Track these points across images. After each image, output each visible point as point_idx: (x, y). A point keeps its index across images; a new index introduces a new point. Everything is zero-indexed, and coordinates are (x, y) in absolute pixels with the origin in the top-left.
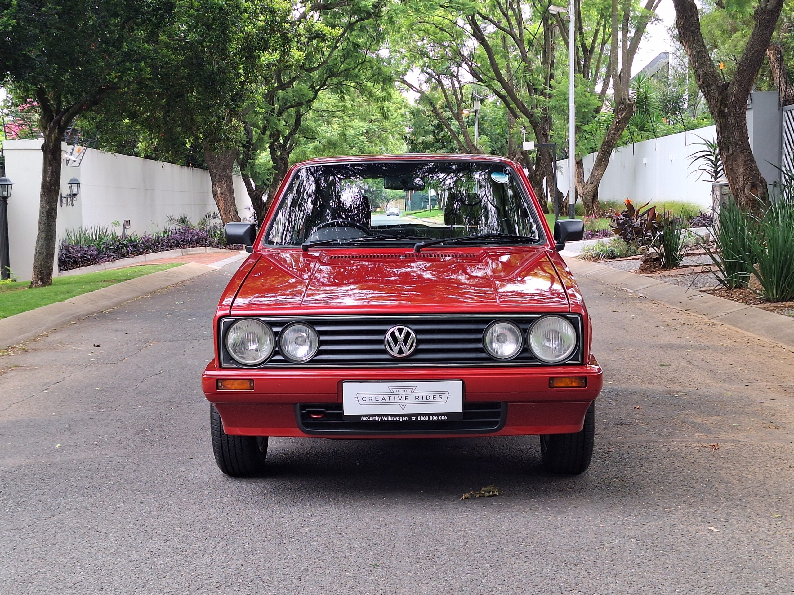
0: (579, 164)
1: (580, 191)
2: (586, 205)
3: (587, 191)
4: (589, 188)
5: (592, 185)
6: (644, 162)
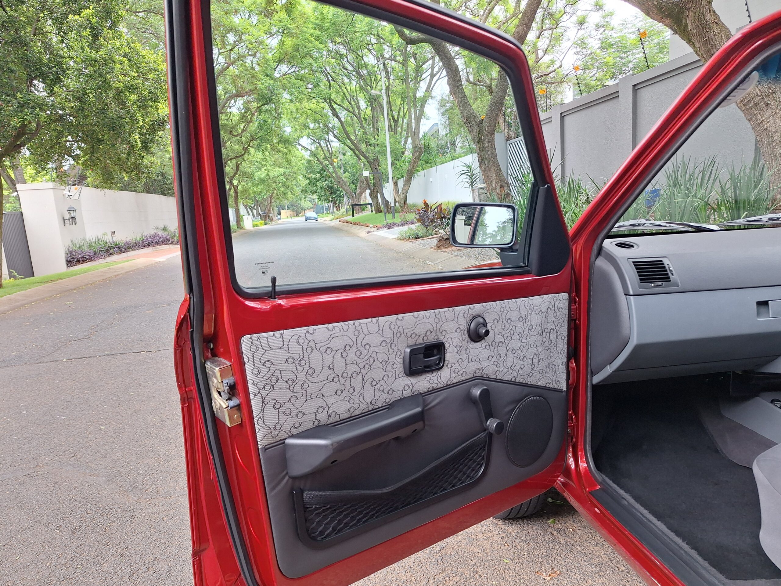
0: (396, 183)
1: (397, 199)
2: (401, 207)
3: (401, 199)
4: (402, 196)
5: (403, 195)
6: (431, 180)
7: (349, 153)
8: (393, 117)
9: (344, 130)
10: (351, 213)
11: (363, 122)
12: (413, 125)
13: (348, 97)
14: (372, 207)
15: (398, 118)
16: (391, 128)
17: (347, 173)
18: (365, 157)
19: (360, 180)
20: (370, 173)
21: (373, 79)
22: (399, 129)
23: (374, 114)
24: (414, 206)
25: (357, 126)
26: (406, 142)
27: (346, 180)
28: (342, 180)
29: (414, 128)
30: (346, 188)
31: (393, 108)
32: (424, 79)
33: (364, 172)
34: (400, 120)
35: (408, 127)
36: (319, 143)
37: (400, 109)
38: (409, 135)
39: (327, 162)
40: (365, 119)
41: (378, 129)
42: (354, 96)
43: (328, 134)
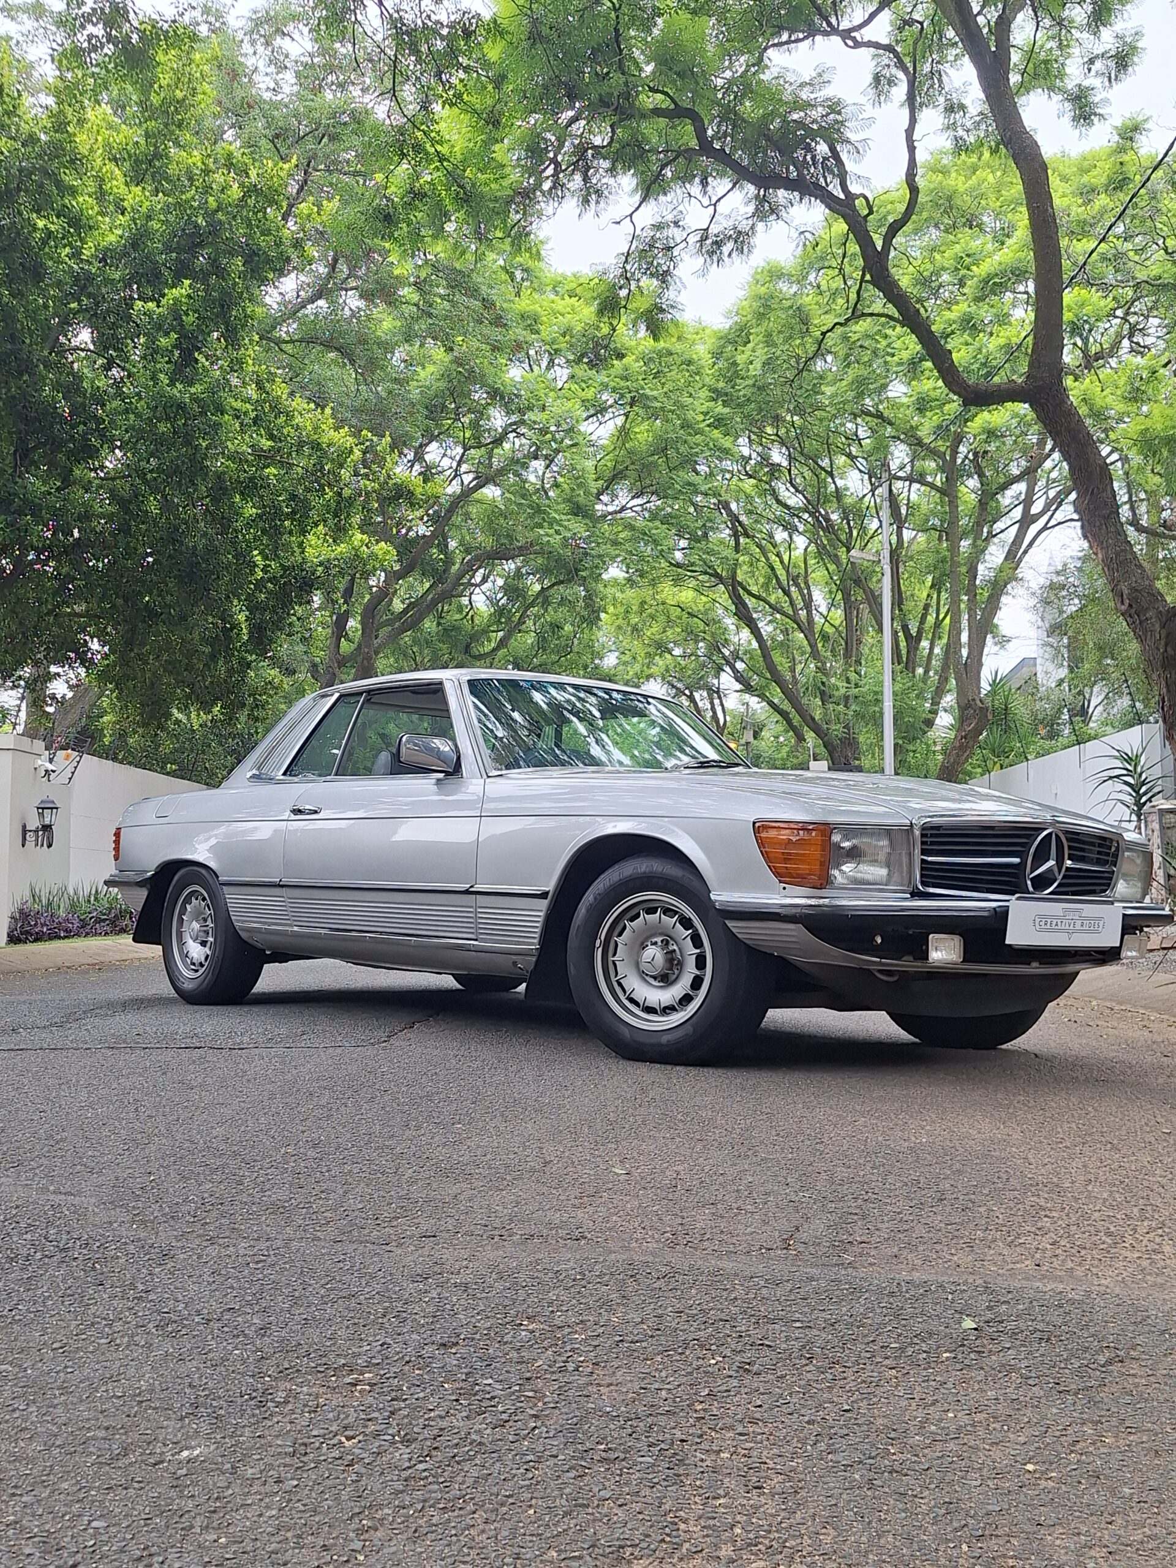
7: (774, 726)
8: (906, 628)
9: (765, 657)
11: (820, 645)
12: (964, 646)
13: (783, 577)
15: (920, 632)
16: (899, 656)
18: (818, 732)
21: (855, 533)
22: (921, 659)
23: (852, 620)
31: (908, 605)
32: (1002, 531)
34: (926, 638)
37: (926, 607)
40: (825, 637)
41: (860, 660)
42: (798, 576)
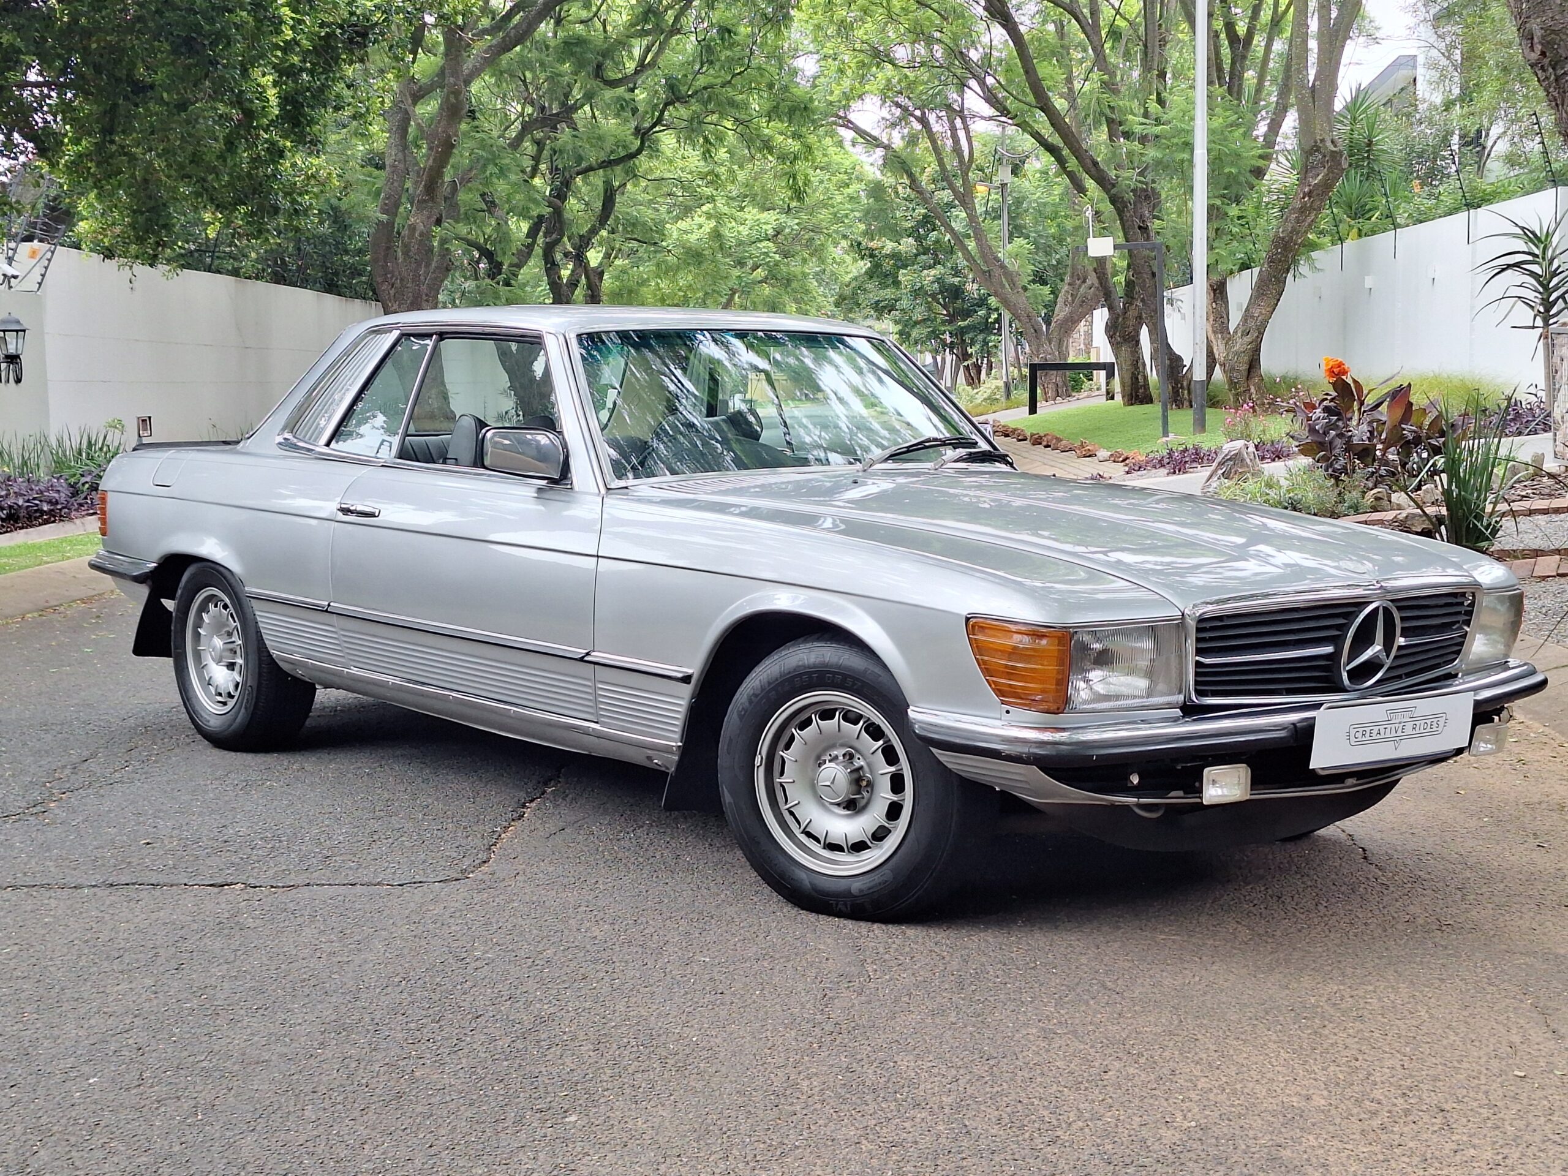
0: (1218, 291)
2: (1232, 384)
5: (1248, 339)
6: (1367, 286)
7: (1040, 163)
8: (1230, 27)
9: (1027, 72)
10: (1026, 396)
12: (1313, 58)
14: (1110, 376)
16: (1220, 69)
17: (1020, 241)
18: (1102, 180)
19: (1073, 268)
20: (1116, 247)
22: (1250, 75)
24: (1290, 383)
25: (1081, 57)
26: (1275, 127)
27: (1013, 265)
28: (1003, 266)
29: (1312, 73)
30: (1013, 298)
33: (1091, 242)
34: (1259, 41)
35: (1287, 68)
36: (923, 121)
38: (1292, 100)
39: (946, 195)
41: (1162, 75)
43: (962, 85)
